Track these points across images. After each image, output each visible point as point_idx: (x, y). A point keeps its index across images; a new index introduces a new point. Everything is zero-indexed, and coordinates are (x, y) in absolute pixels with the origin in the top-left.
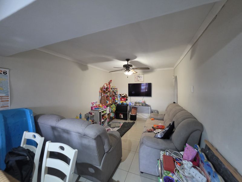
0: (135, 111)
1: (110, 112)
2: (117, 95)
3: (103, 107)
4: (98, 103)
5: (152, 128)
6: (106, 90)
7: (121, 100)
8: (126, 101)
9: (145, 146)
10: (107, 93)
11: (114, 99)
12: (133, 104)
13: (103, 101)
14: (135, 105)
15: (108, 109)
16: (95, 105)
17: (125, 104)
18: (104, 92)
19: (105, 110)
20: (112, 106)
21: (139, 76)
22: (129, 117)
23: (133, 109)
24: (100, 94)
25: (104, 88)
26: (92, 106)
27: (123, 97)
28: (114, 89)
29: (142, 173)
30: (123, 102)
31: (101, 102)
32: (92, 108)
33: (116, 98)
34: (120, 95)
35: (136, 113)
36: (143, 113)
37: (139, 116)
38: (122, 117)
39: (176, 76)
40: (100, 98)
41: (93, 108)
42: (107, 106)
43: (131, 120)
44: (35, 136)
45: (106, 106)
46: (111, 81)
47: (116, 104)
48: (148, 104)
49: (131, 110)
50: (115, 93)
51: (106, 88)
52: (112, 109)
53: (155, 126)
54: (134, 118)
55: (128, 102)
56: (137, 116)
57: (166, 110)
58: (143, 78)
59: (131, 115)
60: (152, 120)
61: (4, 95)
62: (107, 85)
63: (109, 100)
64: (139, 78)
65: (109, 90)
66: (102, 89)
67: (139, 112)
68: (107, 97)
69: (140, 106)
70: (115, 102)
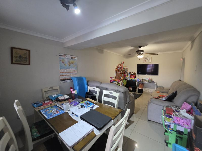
0: (142, 86)
1: (122, 85)
2: (127, 73)
3: (118, 81)
4: (114, 78)
5: (157, 97)
6: (120, 69)
7: (131, 77)
8: (135, 78)
9: (153, 104)
10: (120, 71)
11: (125, 76)
12: (141, 80)
13: (117, 77)
14: (142, 81)
15: (121, 83)
16: (112, 79)
17: (134, 80)
18: (119, 70)
19: (119, 83)
20: (123, 81)
21: (147, 59)
22: (137, 90)
23: (140, 84)
24: (116, 72)
25: (119, 68)
26: (110, 80)
27: (132, 75)
28: (125, 68)
29: (149, 120)
30: (132, 79)
31: (116, 78)
32: (110, 81)
33: (126, 75)
34: (130, 73)
35: (143, 88)
36: (149, 88)
37: (145, 90)
38: (131, 90)
39: (184, 58)
40: (116, 74)
41: (112, 81)
42: (121, 81)
43: (138, 92)
44: (94, 89)
45: (119, 80)
46: (123, 62)
47: (126, 80)
48: (154, 81)
49: (138, 85)
50: (126, 71)
51: (120, 68)
52: (124, 83)
53: (160, 96)
54: (141, 91)
55: (136, 79)
56: (144, 90)
57: (172, 86)
58: (151, 60)
59: (138, 89)
60: (158, 92)
61: (75, 69)
62: (120, 66)
63: (121, 76)
64: (147, 60)
65: (122, 69)
66: (117, 68)
67: (145, 87)
68: (121, 74)
69: (147, 82)
70: (125, 78)
